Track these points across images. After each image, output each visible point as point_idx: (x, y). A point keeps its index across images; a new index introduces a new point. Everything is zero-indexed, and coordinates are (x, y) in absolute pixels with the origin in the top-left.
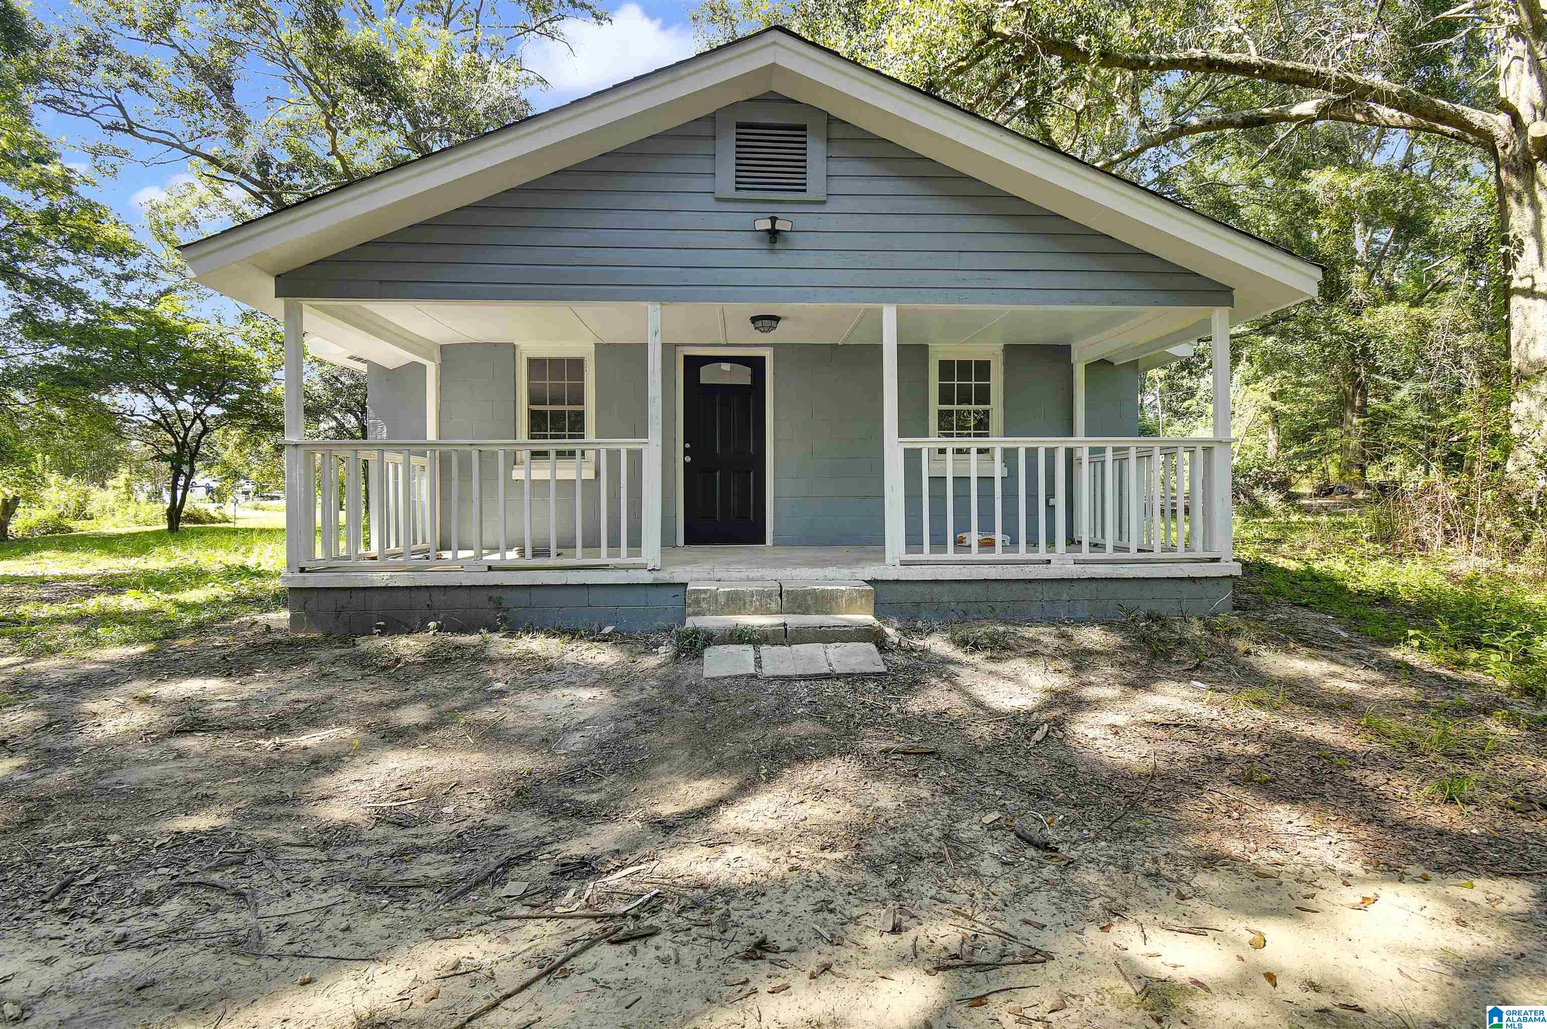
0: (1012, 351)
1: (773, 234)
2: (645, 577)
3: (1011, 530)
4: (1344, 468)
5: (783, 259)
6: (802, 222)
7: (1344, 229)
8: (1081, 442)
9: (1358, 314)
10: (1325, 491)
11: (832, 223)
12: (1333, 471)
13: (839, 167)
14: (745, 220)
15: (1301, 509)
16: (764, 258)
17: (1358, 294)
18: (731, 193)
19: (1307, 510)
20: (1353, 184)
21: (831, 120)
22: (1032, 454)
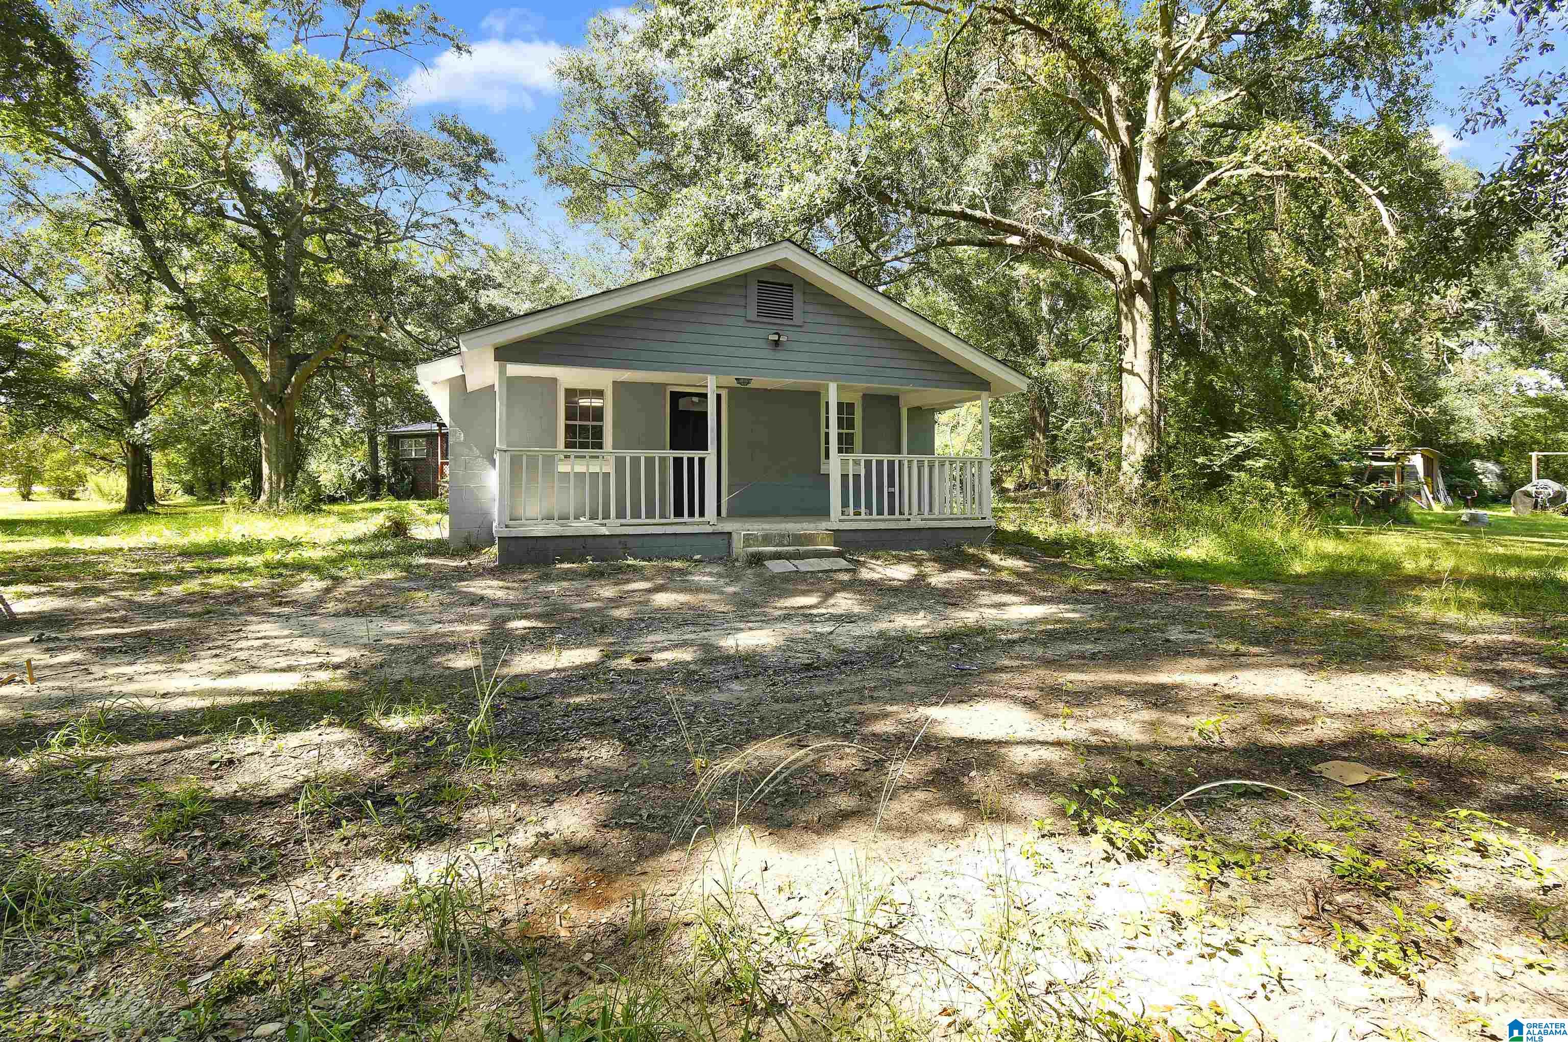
0: (865, 396)
1: (777, 343)
2: (708, 529)
3: (869, 506)
4: (1036, 468)
5: (781, 355)
6: (794, 336)
7: (1034, 304)
8: (905, 456)
9: (1043, 365)
10: (1020, 487)
11: (806, 338)
12: (1027, 472)
13: (810, 308)
14: (761, 333)
15: (1009, 500)
16: (768, 353)
17: (1043, 350)
18: (755, 318)
19: (1015, 501)
20: (1041, 277)
21: (806, 282)
22: (880, 463)
